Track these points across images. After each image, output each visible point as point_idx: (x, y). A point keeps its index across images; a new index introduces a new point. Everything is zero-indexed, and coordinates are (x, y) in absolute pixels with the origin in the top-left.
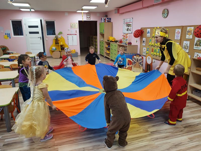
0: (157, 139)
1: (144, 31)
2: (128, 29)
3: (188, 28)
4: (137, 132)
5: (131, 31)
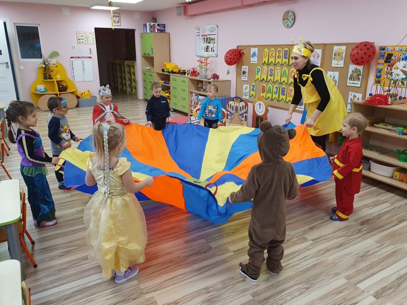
0: (328, 250)
1: (243, 53)
2: (208, 47)
3: (336, 48)
5: (215, 52)
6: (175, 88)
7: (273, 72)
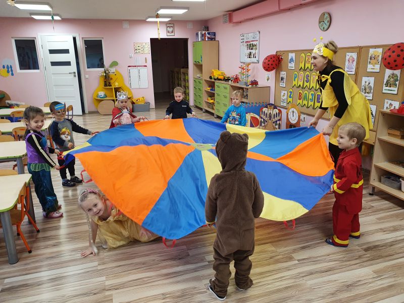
0: (311, 273)
1: (282, 58)
2: (250, 54)
3: (372, 51)
4: (271, 260)
5: (257, 58)
6: (218, 95)
7: (309, 78)
